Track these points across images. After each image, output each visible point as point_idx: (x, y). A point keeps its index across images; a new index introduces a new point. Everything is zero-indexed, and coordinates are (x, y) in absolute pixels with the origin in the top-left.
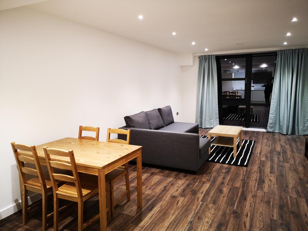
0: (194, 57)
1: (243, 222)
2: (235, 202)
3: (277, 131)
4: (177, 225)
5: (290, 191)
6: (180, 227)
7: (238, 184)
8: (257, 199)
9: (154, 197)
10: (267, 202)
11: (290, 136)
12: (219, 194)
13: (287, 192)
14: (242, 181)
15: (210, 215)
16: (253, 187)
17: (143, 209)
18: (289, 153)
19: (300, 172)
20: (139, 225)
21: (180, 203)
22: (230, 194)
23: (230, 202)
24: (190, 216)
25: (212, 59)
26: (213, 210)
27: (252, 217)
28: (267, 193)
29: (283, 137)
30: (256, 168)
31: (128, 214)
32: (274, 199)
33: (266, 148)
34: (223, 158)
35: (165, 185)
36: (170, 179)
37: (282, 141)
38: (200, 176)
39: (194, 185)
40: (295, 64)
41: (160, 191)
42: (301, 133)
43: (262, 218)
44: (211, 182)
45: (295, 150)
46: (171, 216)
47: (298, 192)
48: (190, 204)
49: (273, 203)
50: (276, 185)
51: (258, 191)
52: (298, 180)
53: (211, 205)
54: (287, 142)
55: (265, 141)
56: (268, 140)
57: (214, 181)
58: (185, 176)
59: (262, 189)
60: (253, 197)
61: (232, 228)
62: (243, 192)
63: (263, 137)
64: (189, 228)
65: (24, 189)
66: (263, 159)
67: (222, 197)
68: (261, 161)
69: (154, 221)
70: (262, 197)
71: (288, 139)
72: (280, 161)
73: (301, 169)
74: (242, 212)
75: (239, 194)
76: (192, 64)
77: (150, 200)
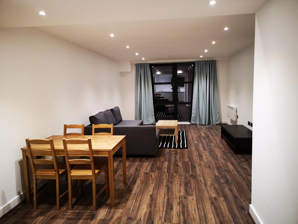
0: (132, 64)
1: (199, 180)
2: (189, 170)
3: (198, 123)
4: (158, 189)
5: (220, 159)
6: (161, 189)
7: (187, 160)
8: (202, 166)
9: (132, 176)
10: (208, 167)
11: (208, 126)
12: (177, 167)
13: (219, 160)
14: (188, 158)
15: (177, 179)
16: (197, 160)
17: (129, 184)
18: (211, 137)
19: (222, 148)
20: (132, 193)
21: (153, 177)
22: (184, 166)
23: (186, 170)
24: (165, 182)
25: (147, 67)
26: (177, 176)
27: (203, 176)
28: (207, 162)
29: (203, 127)
30: (193, 149)
31: (119, 188)
32: (212, 165)
33: (195, 135)
34: (168, 145)
35: (135, 167)
36: (137, 163)
37: (203, 130)
38: (158, 158)
39: (157, 164)
40: (207, 72)
41: (134, 171)
42: (215, 123)
43: (209, 175)
44: (168, 161)
45: (214, 135)
46: (151, 185)
47: (224, 159)
48: (161, 175)
49: (212, 167)
50: (210, 157)
51: (201, 162)
52: (223, 153)
53: (175, 174)
54: (207, 130)
55: (192, 130)
56: (194, 129)
57: (170, 160)
58: (148, 160)
59: (203, 160)
60: (199, 165)
61: (194, 184)
62: (192, 164)
63: (189, 128)
64: (167, 189)
65: (35, 178)
66: (196, 142)
67: (180, 168)
68: (195, 144)
69: (141, 189)
70: (205, 164)
71: (207, 128)
72: (207, 143)
73: (221, 146)
74: (196, 174)
75: (190, 165)
76: (130, 70)
77: (130, 178)
